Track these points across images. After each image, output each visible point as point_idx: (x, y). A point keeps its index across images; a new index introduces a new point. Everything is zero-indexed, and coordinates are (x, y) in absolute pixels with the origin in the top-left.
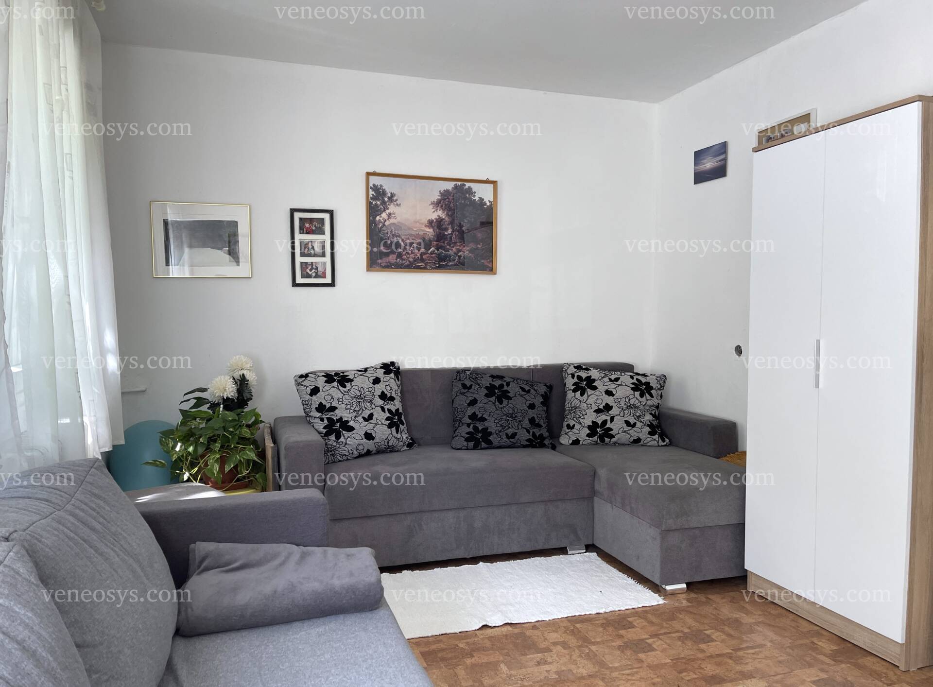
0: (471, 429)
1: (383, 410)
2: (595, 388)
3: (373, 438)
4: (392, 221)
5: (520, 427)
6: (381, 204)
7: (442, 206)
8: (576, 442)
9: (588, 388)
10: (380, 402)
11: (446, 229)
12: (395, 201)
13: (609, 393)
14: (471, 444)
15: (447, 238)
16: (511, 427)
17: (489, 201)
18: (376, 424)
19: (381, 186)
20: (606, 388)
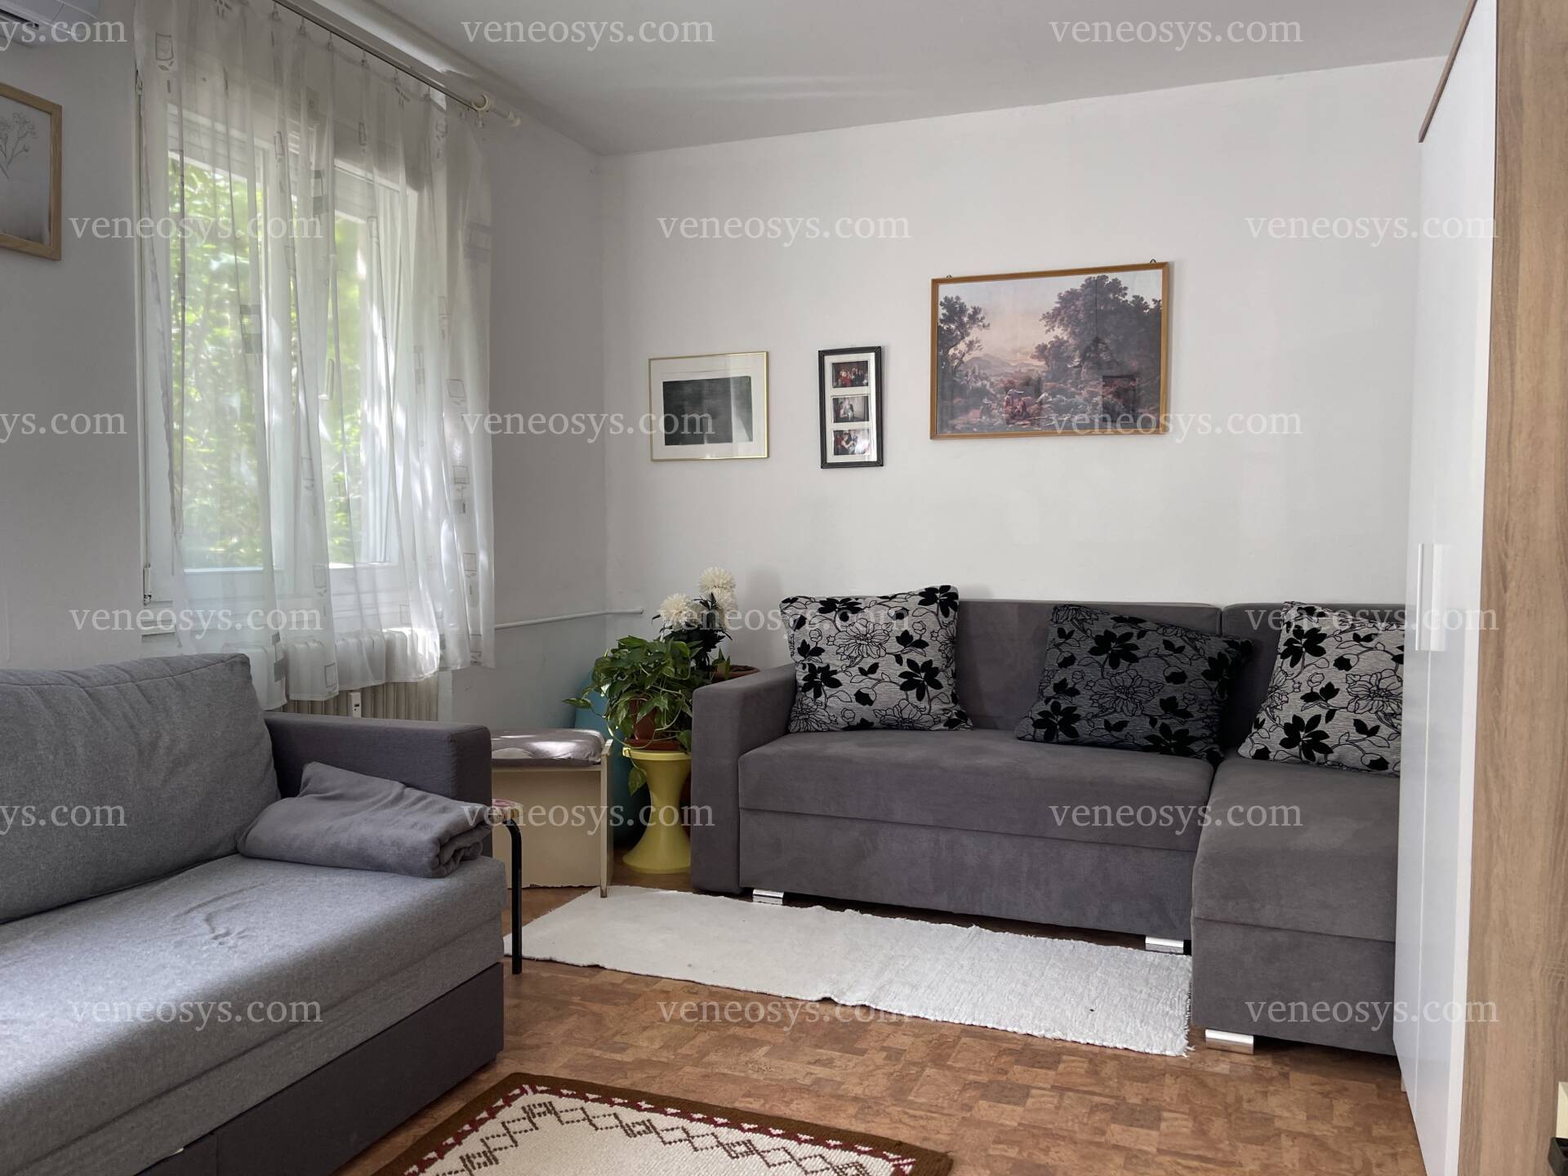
0: (1048, 708)
1: (899, 660)
2: (1319, 652)
3: (871, 703)
4: (975, 353)
5: (1139, 712)
6: (957, 328)
7: (1062, 320)
8: (1262, 754)
9: (1307, 651)
10: (897, 648)
11: (1070, 359)
12: (981, 321)
13: (1343, 664)
14: (1041, 732)
15: (1071, 375)
16: (1119, 709)
17: (1154, 300)
18: (879, 681)
19: (958, 298)
20: (1341, 652)
